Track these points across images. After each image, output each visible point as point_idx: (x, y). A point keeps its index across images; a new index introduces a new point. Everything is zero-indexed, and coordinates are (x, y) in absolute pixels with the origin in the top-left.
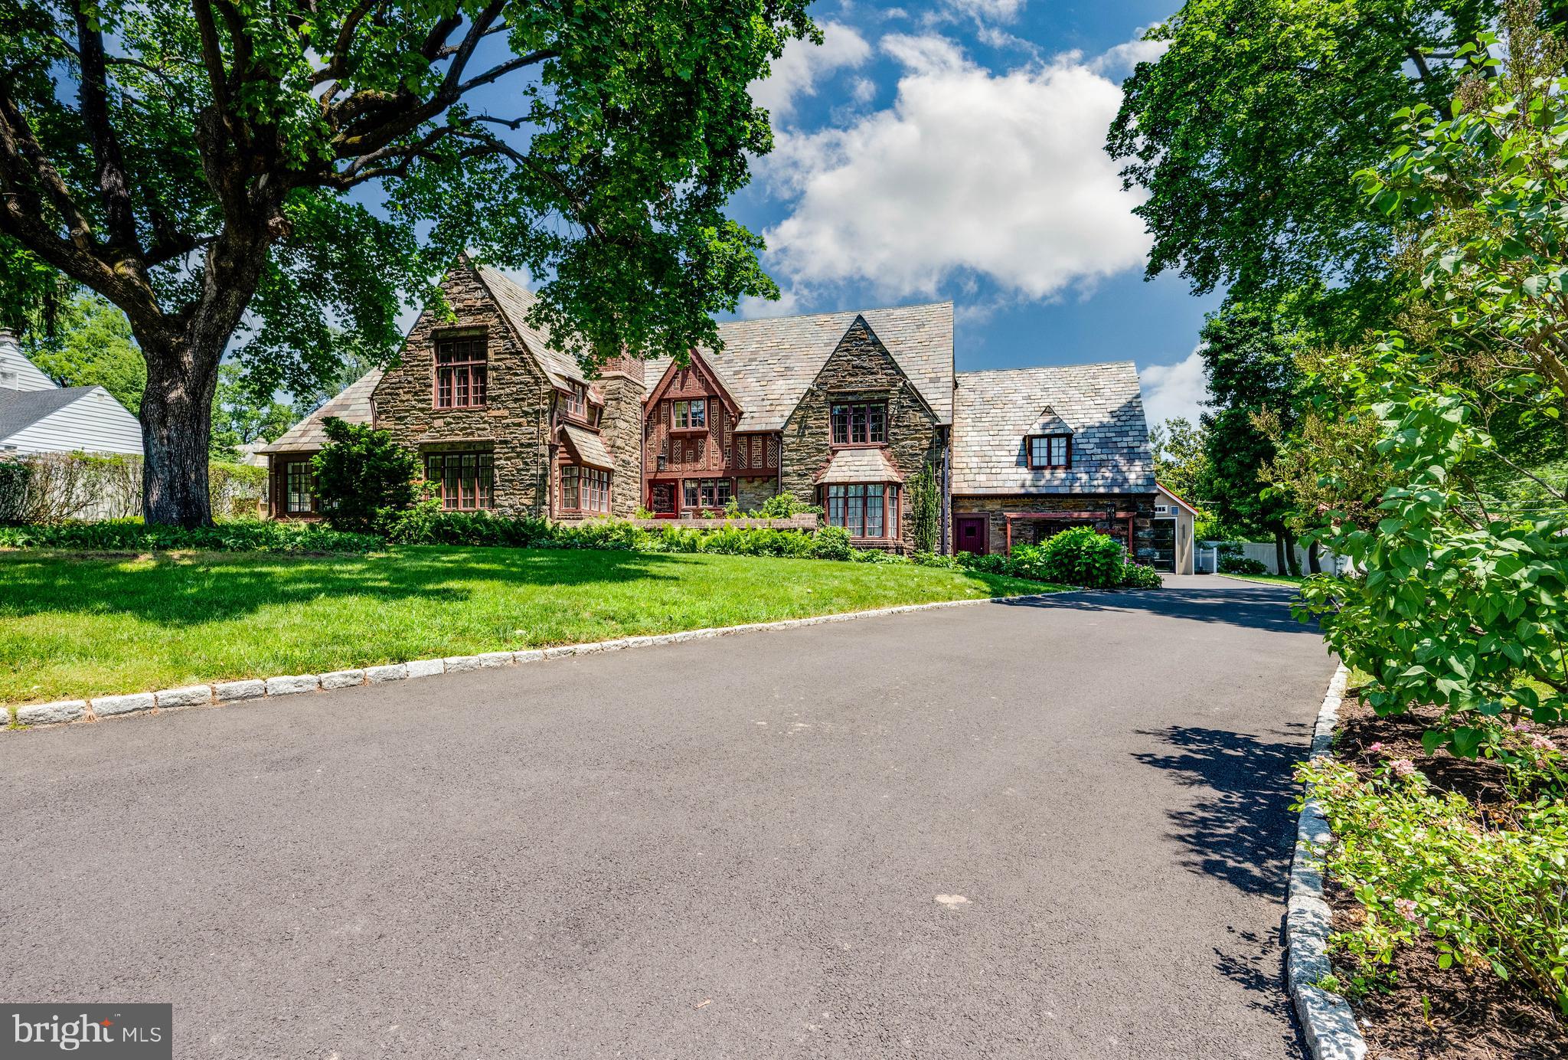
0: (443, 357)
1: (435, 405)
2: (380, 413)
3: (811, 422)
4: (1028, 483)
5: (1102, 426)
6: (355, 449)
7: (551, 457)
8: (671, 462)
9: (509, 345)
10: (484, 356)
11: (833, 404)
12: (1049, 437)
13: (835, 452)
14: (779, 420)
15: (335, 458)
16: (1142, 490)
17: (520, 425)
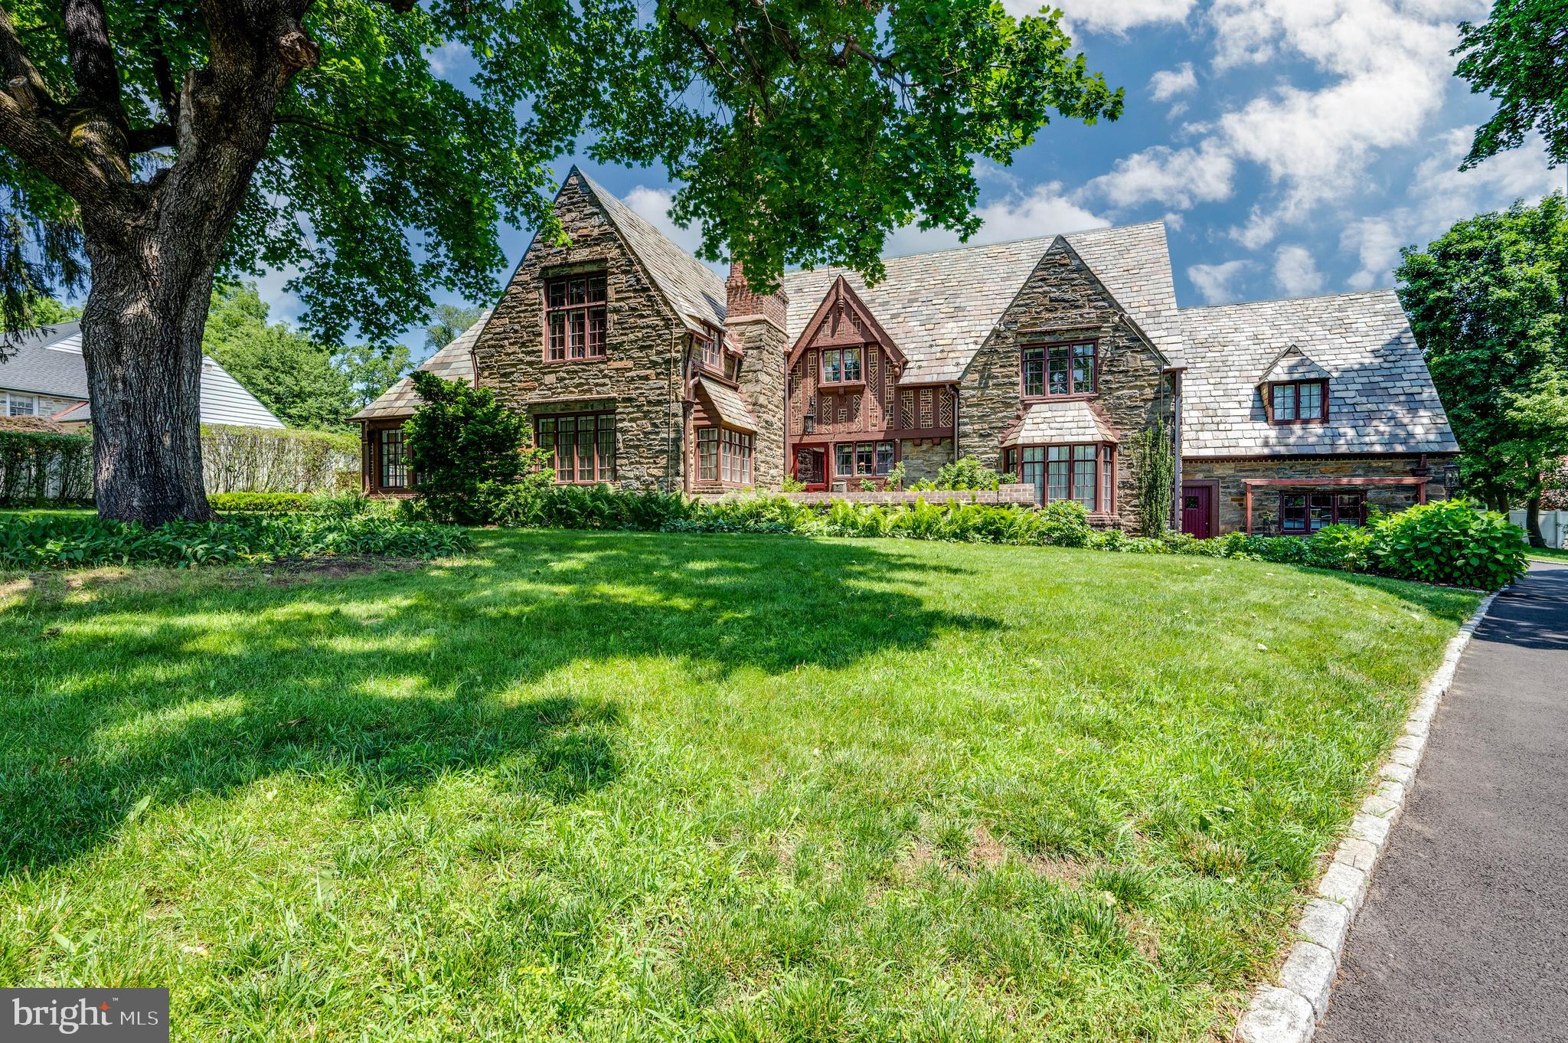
0: (554, 302)
1: (546, 358)
2: (483, 369)
3: (996, 370)
4: (1272, 441)
5: (1363, 368)
6: (451, 410)
7: (685, 416)
8: (820, 422)
9: (633, 281)
10: (603, 295)
11: (1024, 347)
12: (1296, 384)
13: (1027, 407)
14: (955, 369)
15: (429, 421)
16: (1436, 448)
17: (647, 378)
